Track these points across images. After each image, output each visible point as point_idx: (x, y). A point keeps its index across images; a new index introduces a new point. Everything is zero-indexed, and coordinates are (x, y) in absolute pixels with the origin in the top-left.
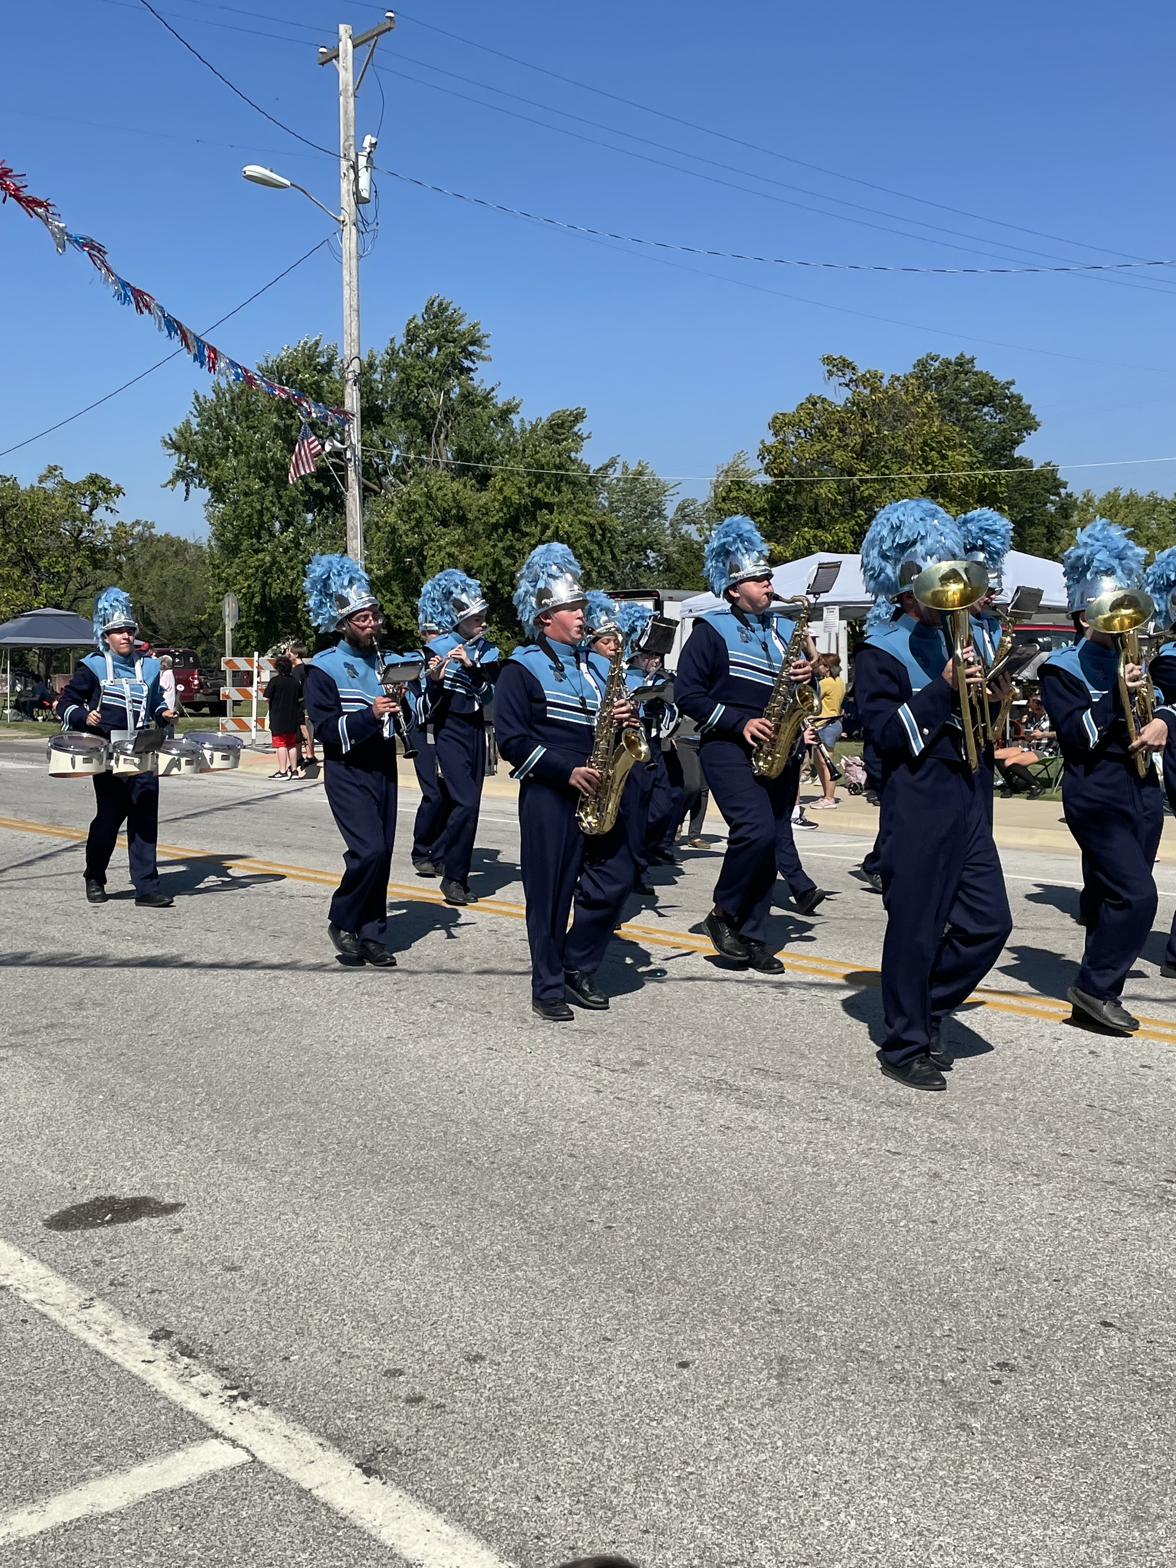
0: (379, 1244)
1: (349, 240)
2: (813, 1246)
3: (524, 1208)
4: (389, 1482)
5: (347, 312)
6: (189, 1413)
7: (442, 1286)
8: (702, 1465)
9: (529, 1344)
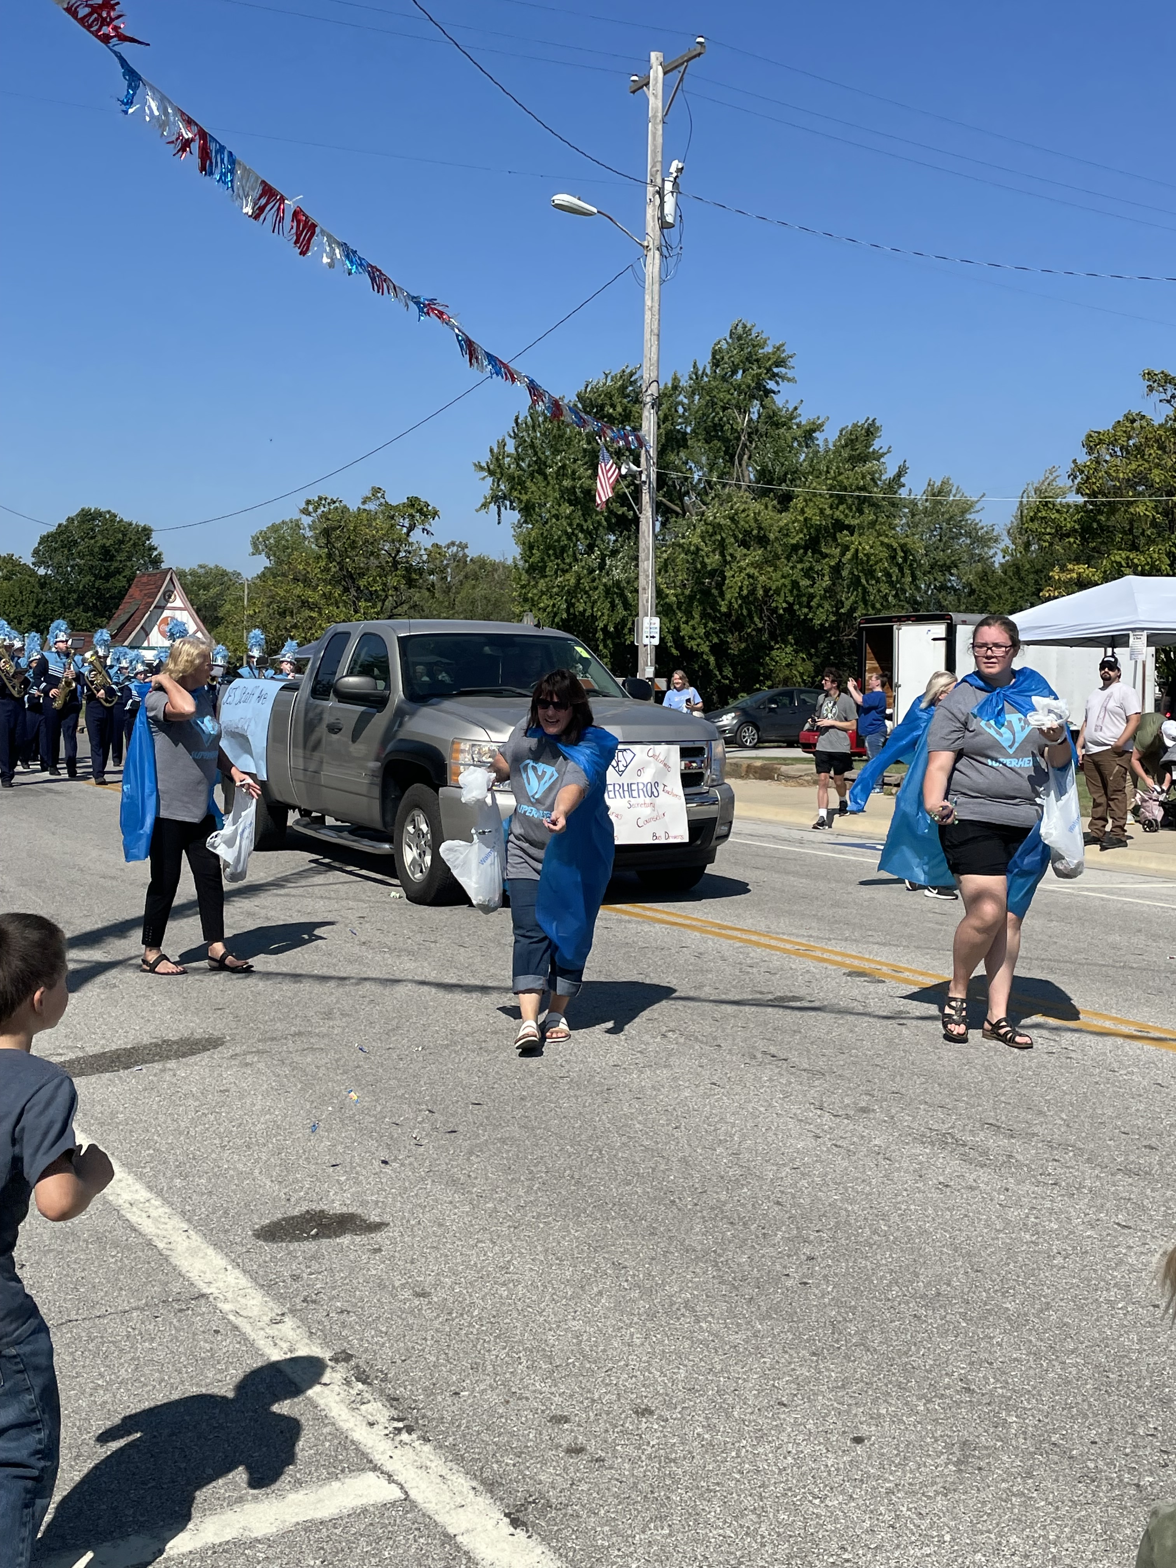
0: (568, 1281)
1: (653, 265)
2: (1017, 1322)
3: (720, 1256)
4: (535, 1537)
5: (647, 336)
6: (353, 1442)
7: (623, 1331)
8: (861, 1552)
9: (701, 1402)
